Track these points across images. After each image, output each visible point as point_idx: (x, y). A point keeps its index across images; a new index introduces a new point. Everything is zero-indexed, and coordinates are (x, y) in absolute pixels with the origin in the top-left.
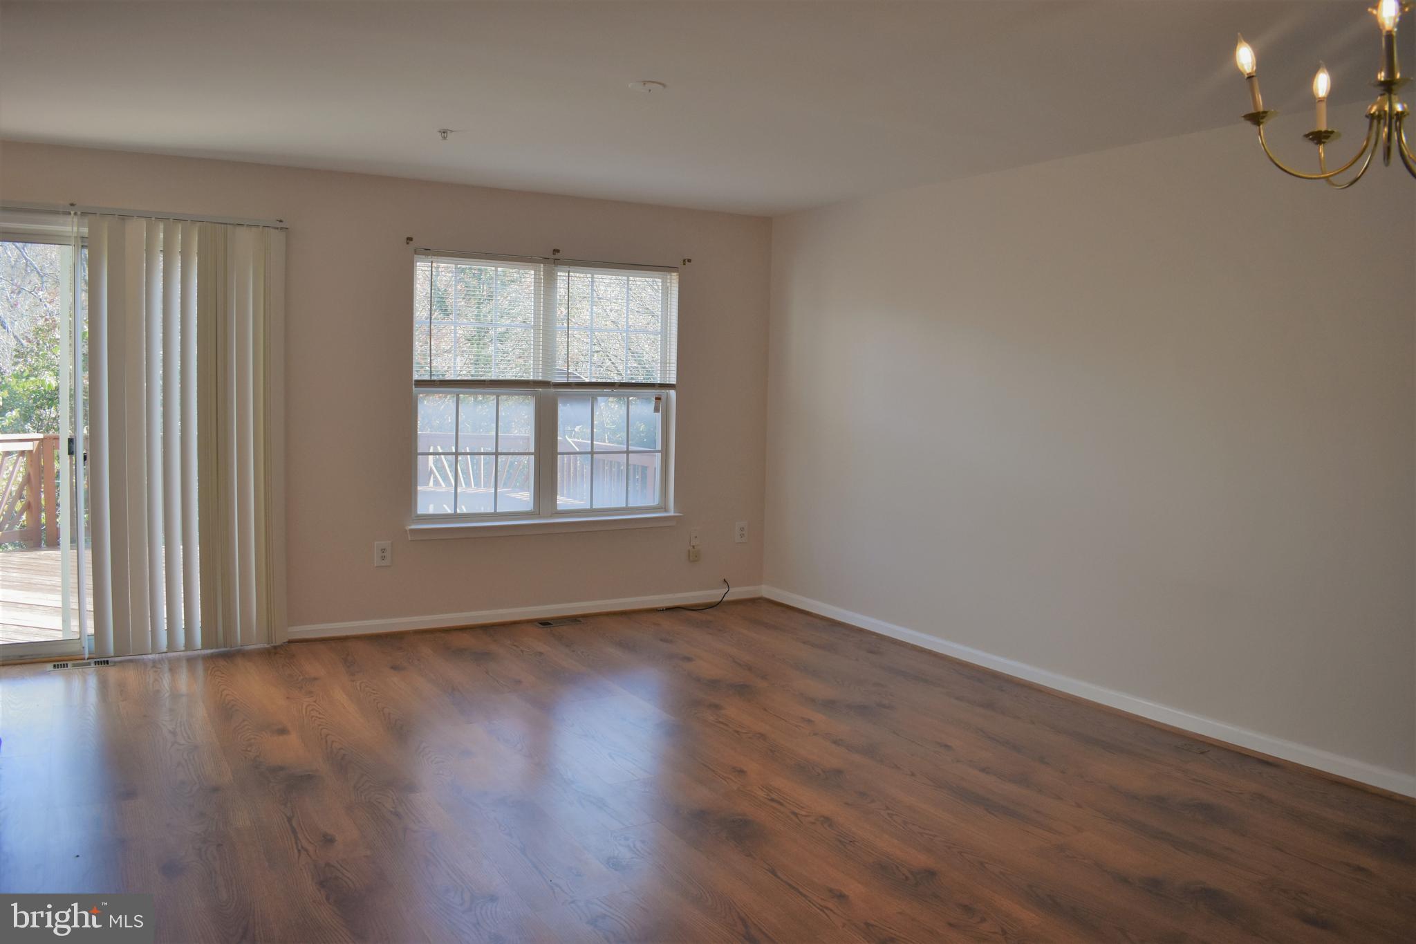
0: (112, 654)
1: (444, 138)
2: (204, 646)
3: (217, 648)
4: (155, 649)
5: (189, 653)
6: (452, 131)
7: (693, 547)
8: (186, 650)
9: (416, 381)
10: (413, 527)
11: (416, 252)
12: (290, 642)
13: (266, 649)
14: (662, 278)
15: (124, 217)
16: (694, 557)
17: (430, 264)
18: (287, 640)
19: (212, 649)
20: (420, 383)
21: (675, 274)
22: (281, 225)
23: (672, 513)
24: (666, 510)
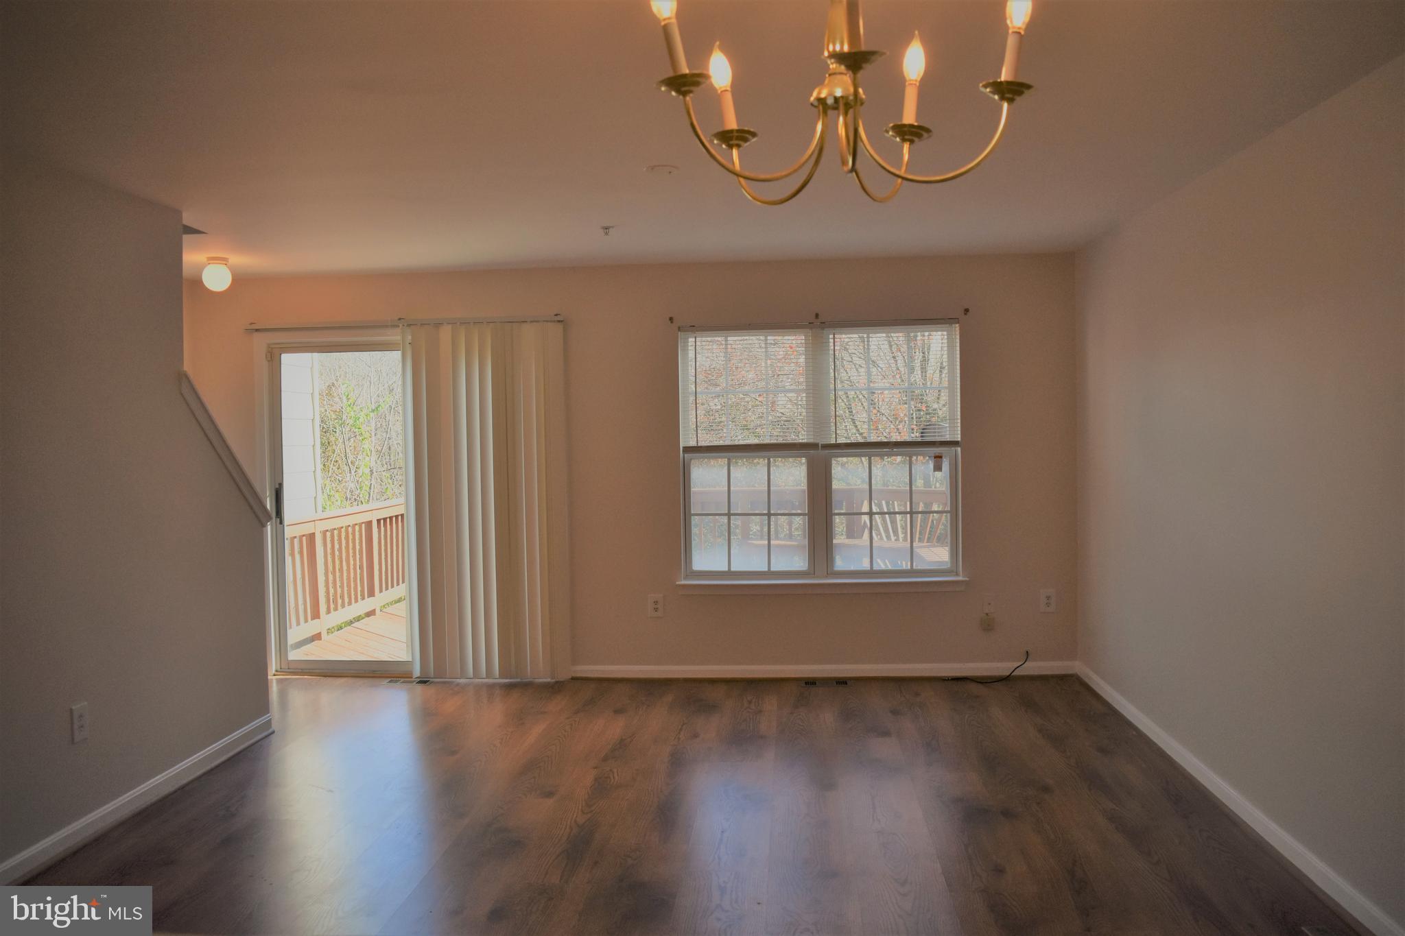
0: (432, 675)
1: (607, 234)
2: (501, 676)
3: (511, 678)
4: (463, 674)
5: (491, 681)
6: (612, 227)
7: (987, 614)
8: (488, 677)
9: (684, 448)
10: (683, 582)
11: (679, 329)
12: (573, 679)
13: (549, 683)
14: (947, 331)
15: (438, 325)
16: (988, 625)
17: (694, 339)
18: (570, 677)
19: (506, 678)
20: (688, 449)
21: (957, 325)
22: (559, 318)
23: (960, 578)
24: (957, 574)
